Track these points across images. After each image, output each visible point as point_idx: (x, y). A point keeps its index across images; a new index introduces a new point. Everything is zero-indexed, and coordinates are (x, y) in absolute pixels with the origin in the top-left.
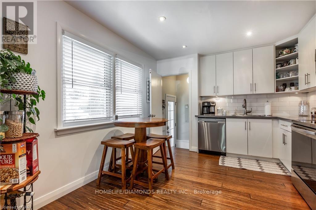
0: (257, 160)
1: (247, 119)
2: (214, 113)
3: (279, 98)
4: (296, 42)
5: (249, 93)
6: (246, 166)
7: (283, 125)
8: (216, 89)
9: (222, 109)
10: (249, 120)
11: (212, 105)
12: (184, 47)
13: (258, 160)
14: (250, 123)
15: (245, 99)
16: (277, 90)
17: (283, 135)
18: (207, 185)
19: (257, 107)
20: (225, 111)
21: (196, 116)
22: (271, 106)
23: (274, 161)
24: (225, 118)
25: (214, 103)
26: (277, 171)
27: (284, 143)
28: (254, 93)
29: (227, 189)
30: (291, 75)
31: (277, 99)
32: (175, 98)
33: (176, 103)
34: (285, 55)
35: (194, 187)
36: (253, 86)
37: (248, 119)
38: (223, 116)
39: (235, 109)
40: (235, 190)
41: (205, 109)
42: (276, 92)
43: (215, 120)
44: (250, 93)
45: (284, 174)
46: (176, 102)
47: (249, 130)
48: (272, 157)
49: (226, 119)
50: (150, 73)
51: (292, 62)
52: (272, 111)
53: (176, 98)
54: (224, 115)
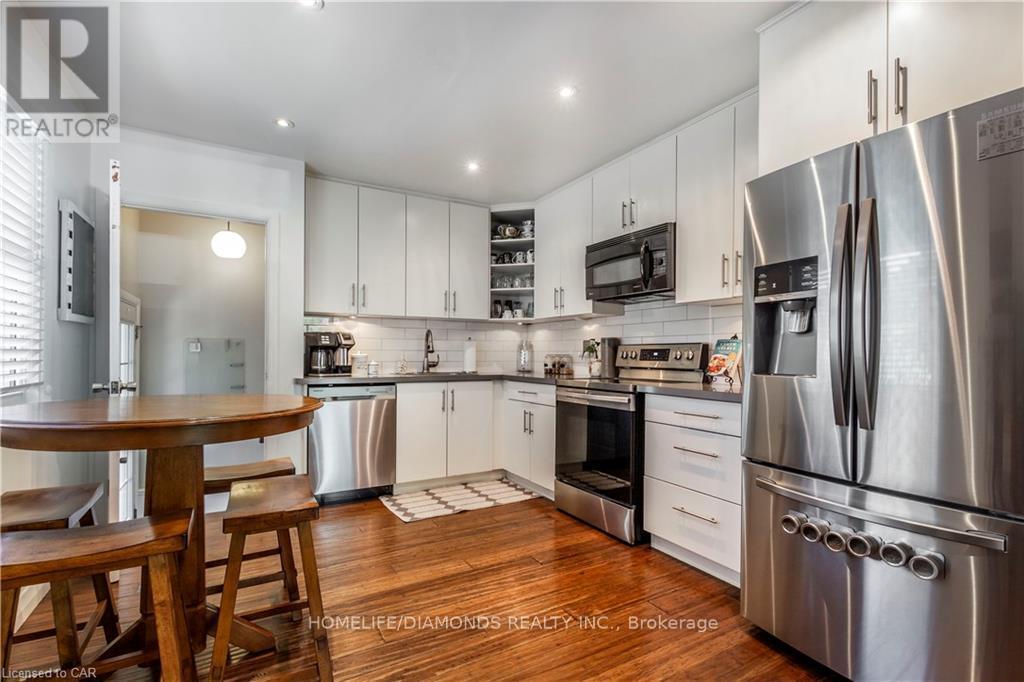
0: (465, 484)
1: (445, 384)
2: (347, 370)
3: (488, 333)
4: (530, 215)
5: (442, 314)
6: (465, 502)
7: (524, 392)
8: (358, 294)
9: (367, 357)
10: (452, 385)
11: (344, 342)
12: (283, 123)
13: (465, 482)
14: (452, 392)
15: (429, 332)
16: (494, 313)
17: (525, 413)
18: (439, 579)
19: (447, 351)
20: (373, 363)
21: (297, 382)
22: (477, 351)
23: (494, 476)
24: (393, 384)
25: (349, 339)
26: (508, 496)
27: (529, 430)
28: (452, 316)
29: (486, 567)
30: (517, 283)
31: (484, 333)
32: (134, 305)
33: (139, 331)
34: (509, 237)
35: (417, 601)
36: (450, 297)
37: (449, 384)
38: (369, 378)
39: (402, 358)
40: (500, 561)
41: (321, 356)
42: (492, 317)
43: (367, 390)
44: (443, 316)
45: (528, 497)
46: (138, 324)
47: (450, 410)
48: (491, 469)
49: (398, 385)
50: (115, 178)
51: (519, 256)
52: (478, 363)
53: (138, 308)
54: (371, 376)
